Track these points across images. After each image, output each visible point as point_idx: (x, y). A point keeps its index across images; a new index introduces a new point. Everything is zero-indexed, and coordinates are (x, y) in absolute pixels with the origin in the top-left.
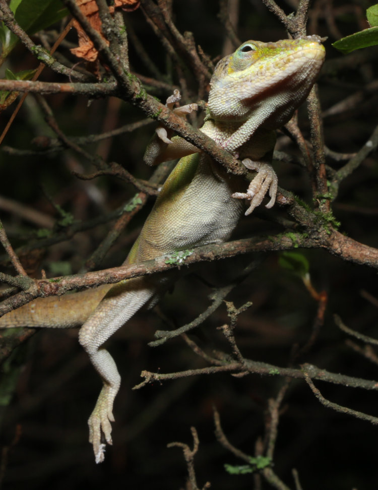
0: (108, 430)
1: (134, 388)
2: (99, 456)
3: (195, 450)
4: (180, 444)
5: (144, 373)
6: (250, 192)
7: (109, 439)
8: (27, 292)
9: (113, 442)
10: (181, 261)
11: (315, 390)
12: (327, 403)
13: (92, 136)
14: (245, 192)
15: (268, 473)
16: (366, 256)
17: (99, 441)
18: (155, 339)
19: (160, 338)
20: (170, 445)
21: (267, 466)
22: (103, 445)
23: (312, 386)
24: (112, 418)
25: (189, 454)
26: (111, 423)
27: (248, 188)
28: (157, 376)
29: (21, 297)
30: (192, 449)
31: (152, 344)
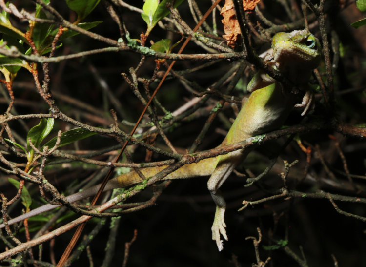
0: (224, 233)
1: (239, 210)
2: (220, 247)
3: (260, 240)
4: (252, 238)
5: (244, 202)
6: (304, 103)
7: (226, 237)
8: (180, 162)
9: (228, 239)
10: (260, 140)
11: (335, 206)
12: (341, 212)
13: (188, 70)
14: (301, 103)
15: (287, 249)
16: (355, 132)
17: (219, 239)
18: (247, 183)
19: (250, 183)
20: (247, 239)
21: (287, 245)
22: (222, 241)
23: (333, 204)
24: (225, 226)
25: (256, 243)
26: (225, 228)
27: (302, 101)
28: (251, 203)
29: (178, 165)
30: (258, 239)
31: (246, 186)
